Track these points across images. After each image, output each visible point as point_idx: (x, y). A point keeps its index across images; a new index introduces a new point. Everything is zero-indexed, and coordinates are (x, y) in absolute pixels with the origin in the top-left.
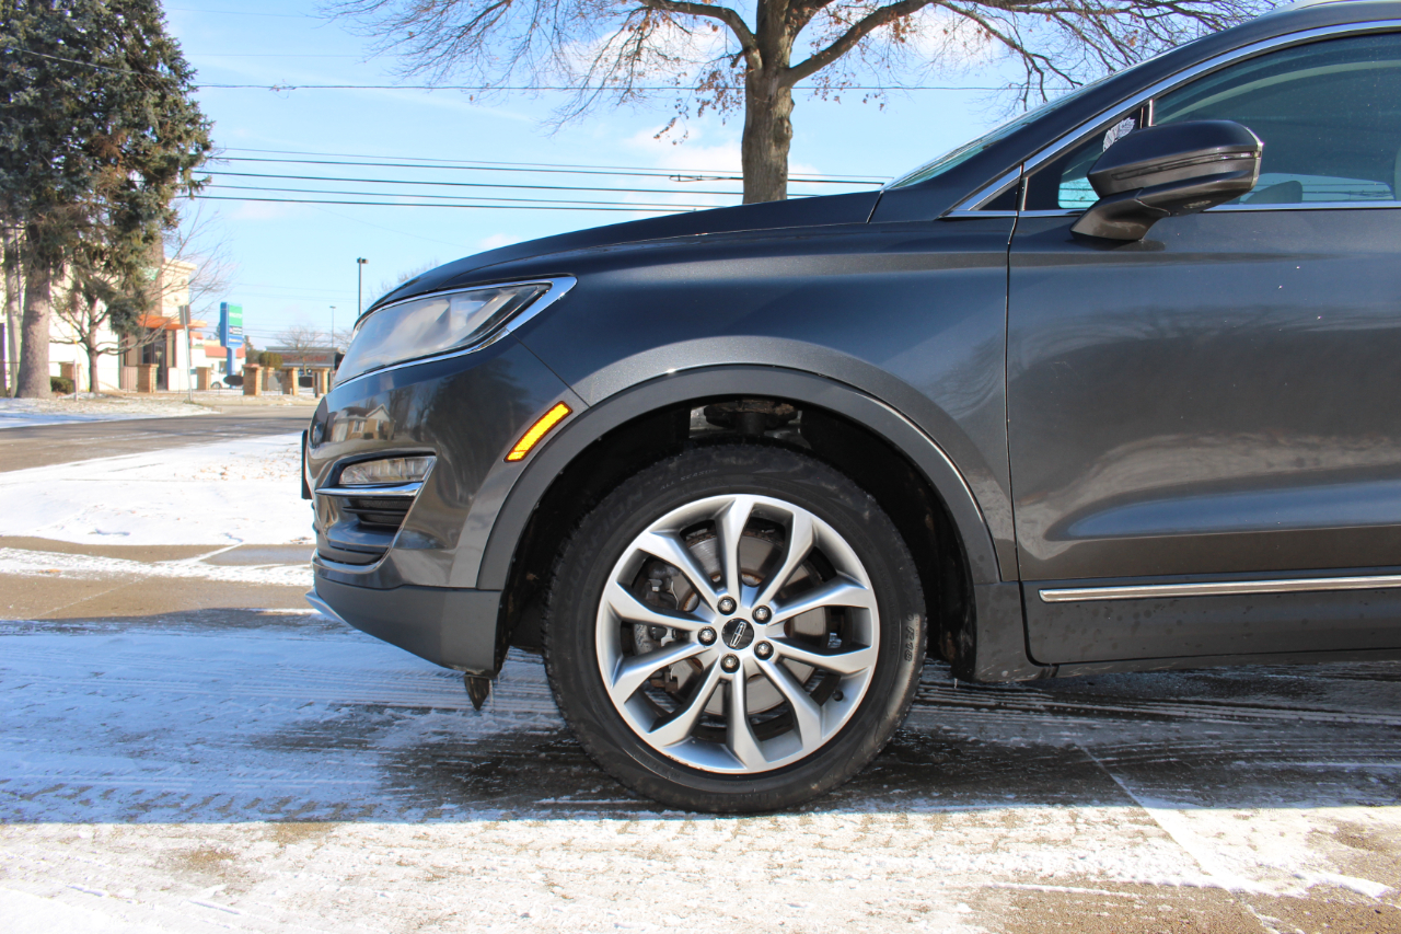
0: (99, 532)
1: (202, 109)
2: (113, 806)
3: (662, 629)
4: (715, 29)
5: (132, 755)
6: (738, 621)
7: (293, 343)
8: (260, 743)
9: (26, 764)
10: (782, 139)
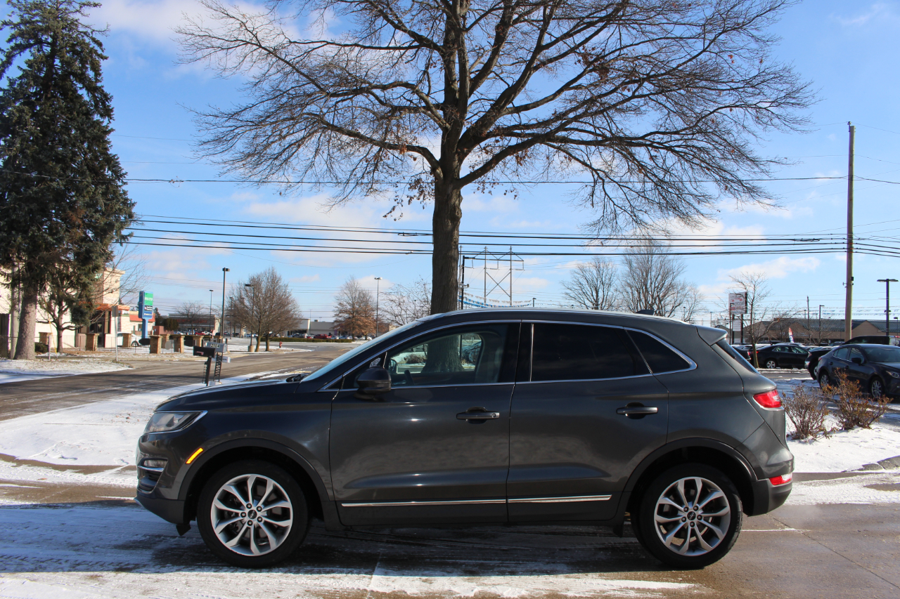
0: (63, 457)
1: (129, 196)
2: (68, 564)
3: (232, 512)
4: (415, 159)
5: (75, 550)
6: (252, 511)
7: (185, 312)
8: (117, 547)
9: (41, 553)
10: (456, 220)
